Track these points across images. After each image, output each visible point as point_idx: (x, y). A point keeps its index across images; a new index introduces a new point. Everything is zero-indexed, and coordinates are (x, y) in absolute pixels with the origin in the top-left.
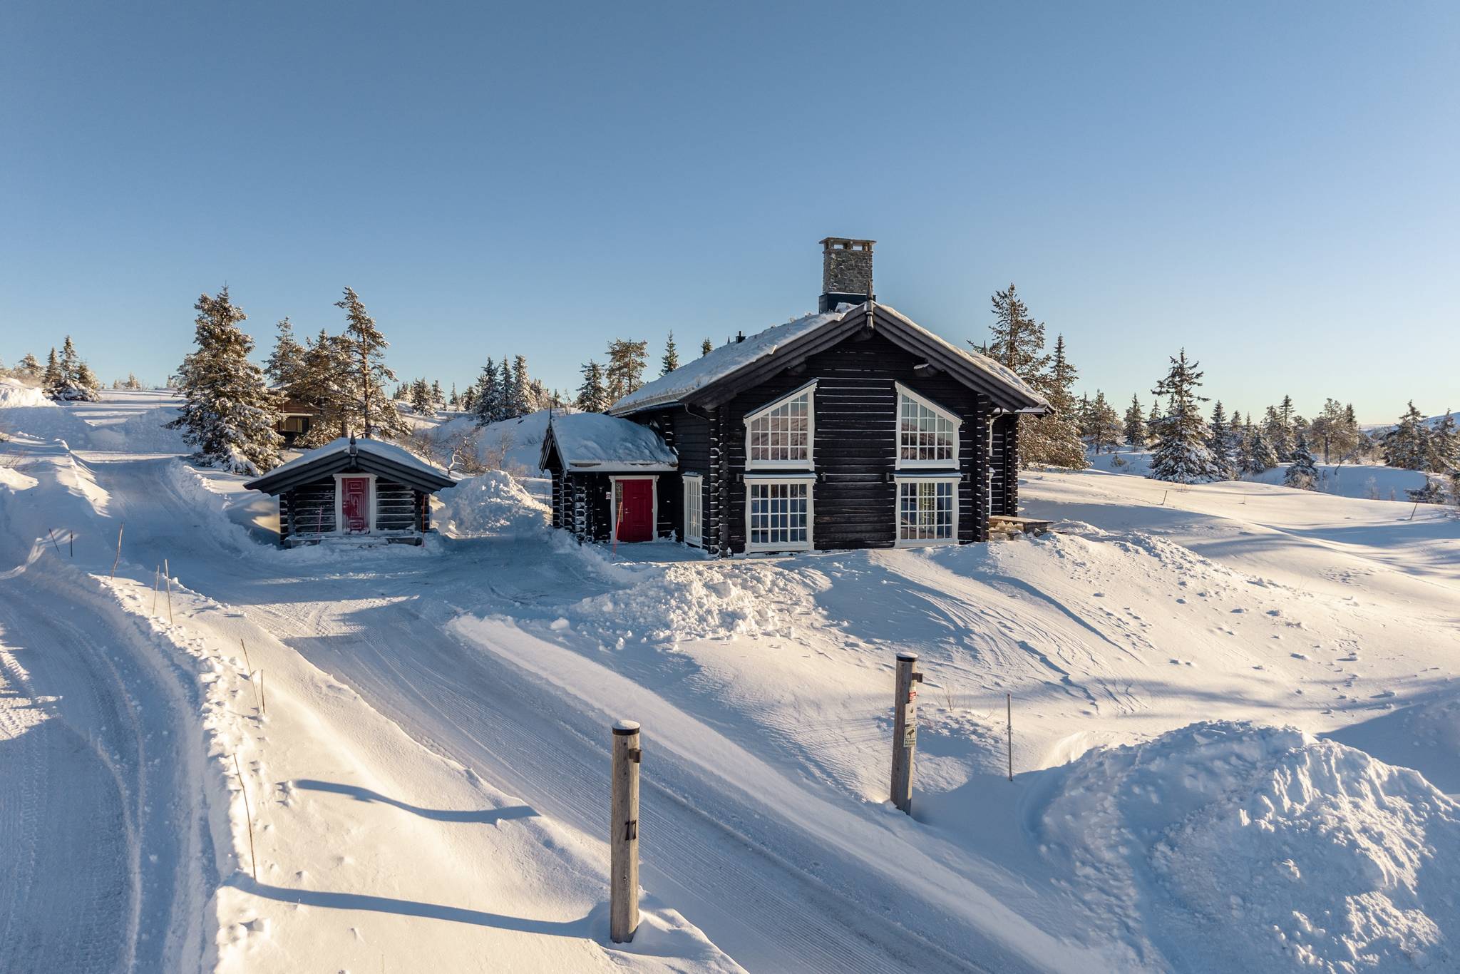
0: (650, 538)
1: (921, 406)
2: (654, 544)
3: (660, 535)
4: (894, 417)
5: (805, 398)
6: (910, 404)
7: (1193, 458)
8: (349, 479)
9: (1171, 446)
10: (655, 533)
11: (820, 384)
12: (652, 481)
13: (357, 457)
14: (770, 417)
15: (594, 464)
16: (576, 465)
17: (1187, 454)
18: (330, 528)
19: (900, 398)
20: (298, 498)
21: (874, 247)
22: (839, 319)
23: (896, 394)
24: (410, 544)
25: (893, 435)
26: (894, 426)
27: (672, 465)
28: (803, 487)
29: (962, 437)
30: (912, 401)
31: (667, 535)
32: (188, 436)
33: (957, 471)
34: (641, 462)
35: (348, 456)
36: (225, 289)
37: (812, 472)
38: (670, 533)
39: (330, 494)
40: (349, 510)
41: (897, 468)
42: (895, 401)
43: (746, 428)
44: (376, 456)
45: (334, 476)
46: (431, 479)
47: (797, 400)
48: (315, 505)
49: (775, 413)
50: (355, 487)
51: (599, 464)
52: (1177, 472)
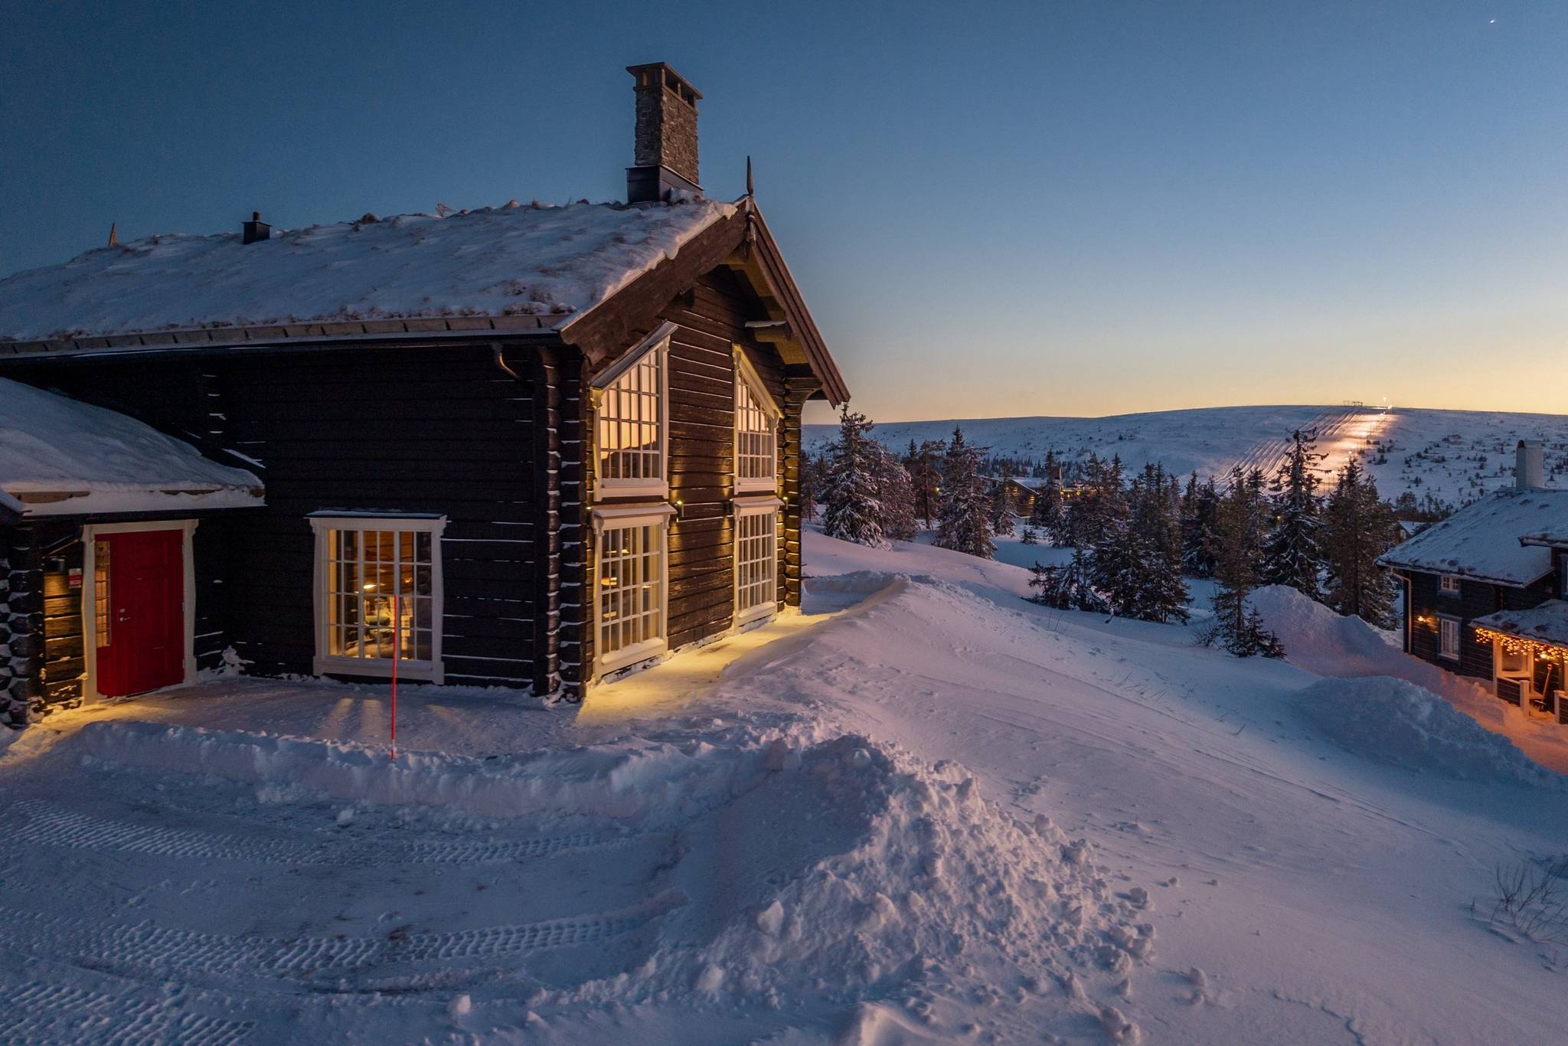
0: (179, 677)
1: (749, 388)
2: (188, 689)
3: (200, 667)
4: (732, 406)
10: (189, 661)
11: (673, 334)
12: (179, 534)
15: (71, 495)
19: (736, 373)
23: (734, 368)
25: (731, 435)
26: (732, 420)
27: (255, 493)
28: (658, 532)
29: (778, 441)
31: (214, 662)
33: (776, 495)
37: (667, 501)
38: (219, 657)
41: (736, 492)
42: (732, 377)
43: (594, 411)
51: (86, 494)
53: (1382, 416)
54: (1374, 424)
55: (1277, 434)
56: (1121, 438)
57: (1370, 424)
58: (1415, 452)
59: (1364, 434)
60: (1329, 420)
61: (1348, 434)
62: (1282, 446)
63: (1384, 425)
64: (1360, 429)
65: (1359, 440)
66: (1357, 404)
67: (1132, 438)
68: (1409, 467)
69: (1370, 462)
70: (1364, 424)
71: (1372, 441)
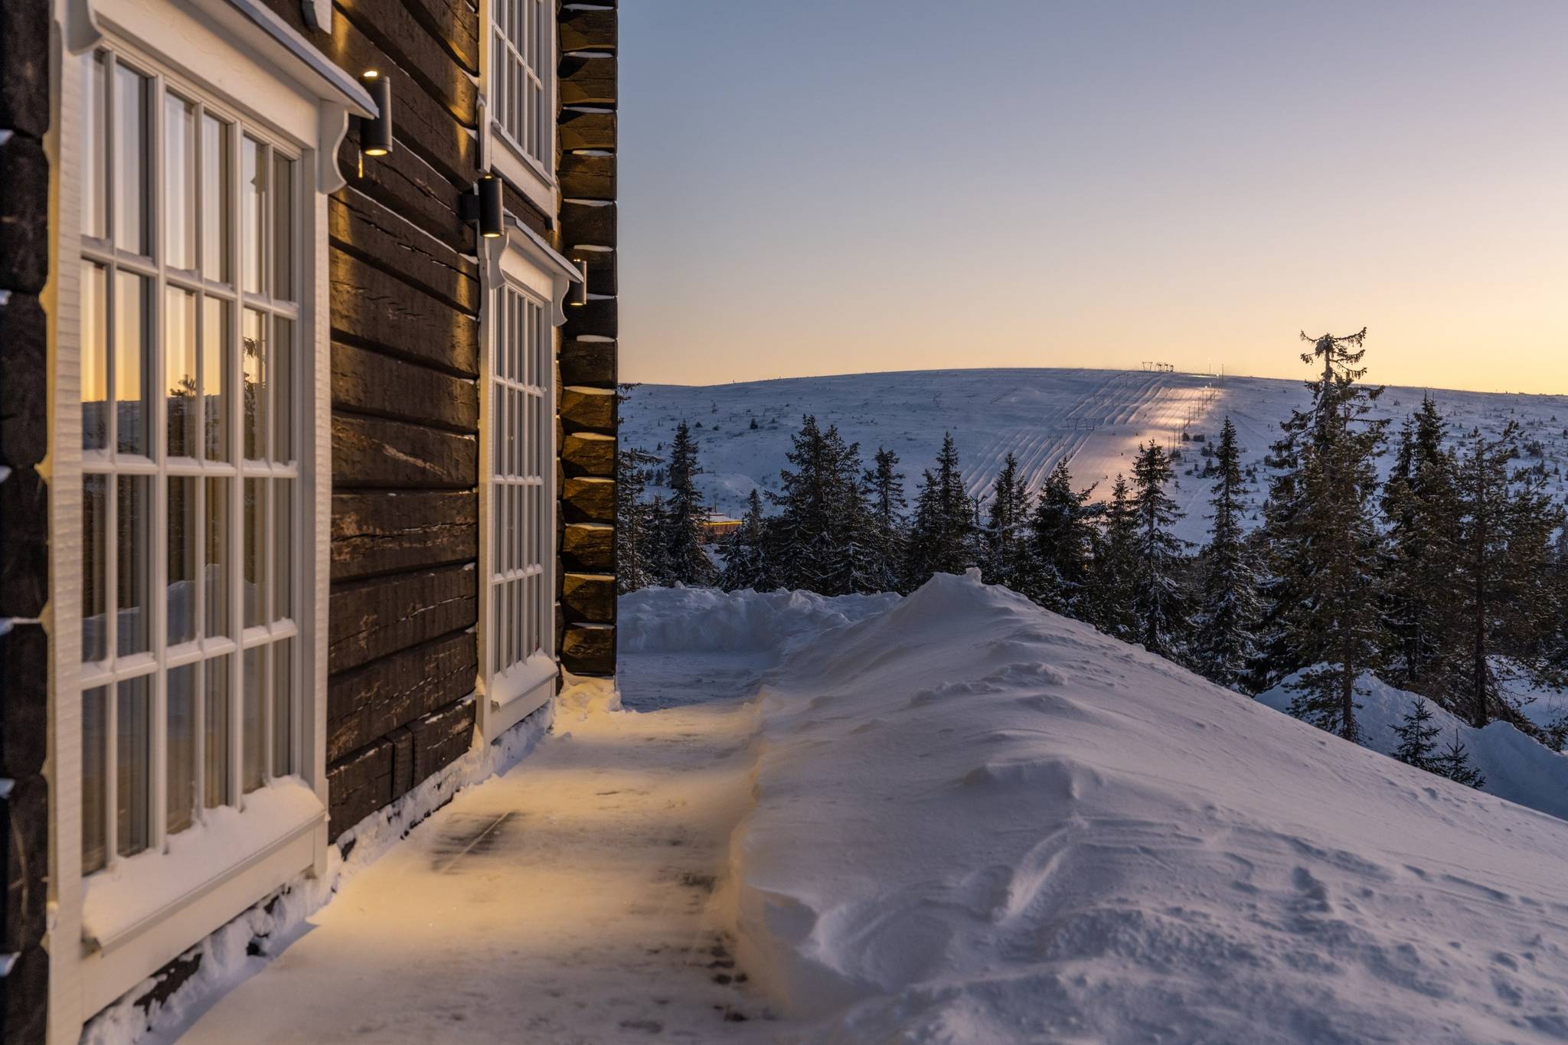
53: (1206, 392)
54: (1195, 405)
55: (1033, 421)
56: (754, 426)
57: (1187, 404)
58: (1262, 456)
59: (1180, 422)
60: (1120, 396)
61: (1153, 422)
62: (1041, 442)
63: (1209, 407)
64: (1169, 412)
65: (1171, 434)
66: (1164, 369)
67: (774, 427)
68: (1254, 481)
69: (1189, 473)
70: (1177, 405)
71: (1191, 436)
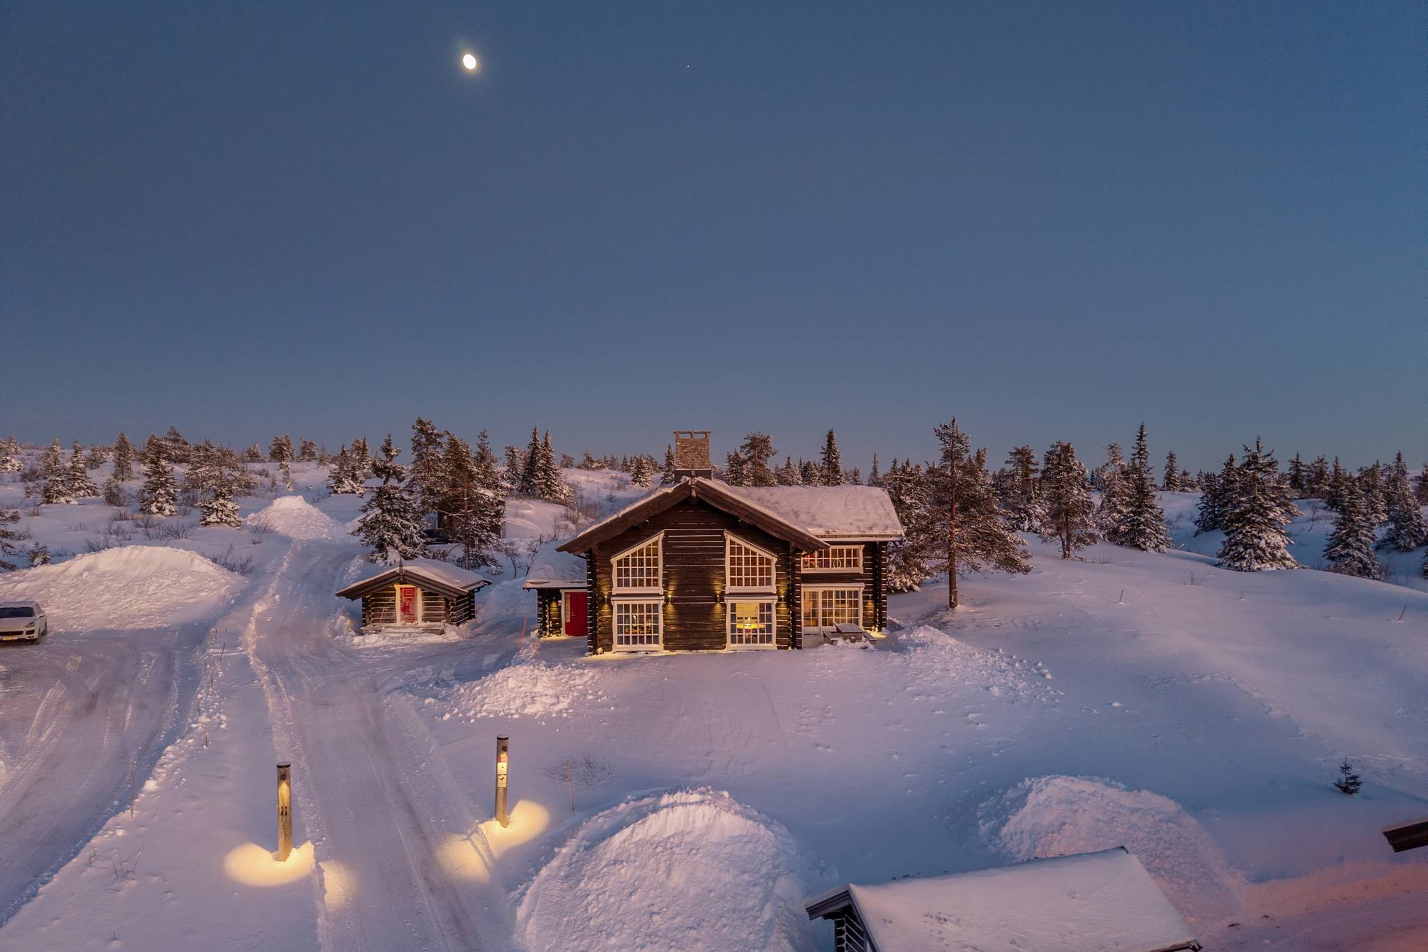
1: (745, 548)
4: (723, 556)
5: (656, 543)
6: (736, 546)
7: (1263, 544)
8: (405, 588)
9: (1241, 533)
11: (667, 534)
13: (404, 575)
14: (630, 557)
16: (532, 583)
17: (1255, 540)
18: (393, 621)
19: (728, 543)
20: (373, 601)
21: (710, 437)
22: (670, 492)
23: (725, 540)
24: (437, 634)
25: (723, 569)
26: (723, 562)
28: (656, 606)
29: (777, 569)
30: (738, 544)
32: (363, 541)
33: (775, 595)
34: (577, 580)
35: (398, 575)
36: (389, 436)
37: (662, 595)
39: (392, 598)
40: (405, 609)
41: (727, 592)
42: (724, 544)
43: (612, 565)
44: (416, 574)
45: (395, 586)
46: (451, 589)
47: (650, 545)
48: (383, 605)
49: (634, 554)
50: (409, 595)
52: (1245, 558)
